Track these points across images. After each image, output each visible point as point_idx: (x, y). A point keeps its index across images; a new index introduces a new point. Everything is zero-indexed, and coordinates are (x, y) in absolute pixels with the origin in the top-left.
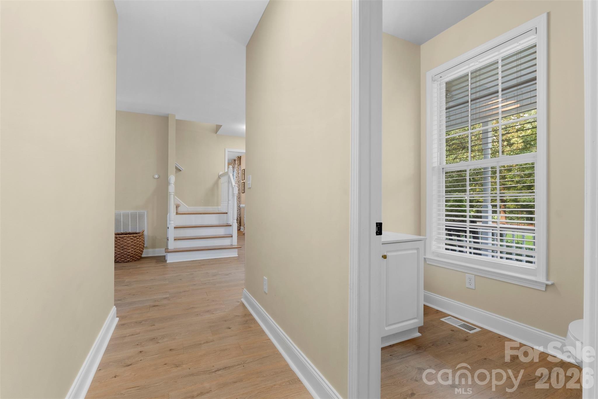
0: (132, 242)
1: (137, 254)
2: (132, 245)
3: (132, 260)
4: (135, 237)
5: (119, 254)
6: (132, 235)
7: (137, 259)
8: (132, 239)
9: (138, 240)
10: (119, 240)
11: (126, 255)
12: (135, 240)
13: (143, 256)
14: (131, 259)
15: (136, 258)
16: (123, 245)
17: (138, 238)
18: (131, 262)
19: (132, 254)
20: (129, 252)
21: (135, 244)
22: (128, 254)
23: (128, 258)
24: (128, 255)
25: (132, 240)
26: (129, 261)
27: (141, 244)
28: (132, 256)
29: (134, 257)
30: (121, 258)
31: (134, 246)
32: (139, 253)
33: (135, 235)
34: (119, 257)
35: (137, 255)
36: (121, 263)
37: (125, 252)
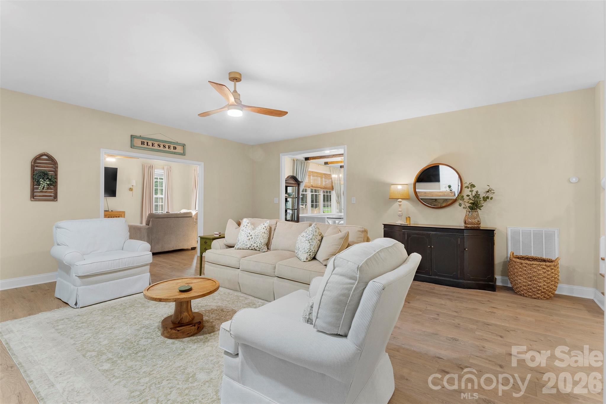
0: (544, 272)
1: (551, 290)
2: (545, 277)
3: (543, 297)
4: (549, 266)
5: (525, 286)
6: (544, 263)
7: (550, 297)
8: (544, 268)
9: (553, 271)
10: (525, 267)
11: (535, 289)
12: (548, 271)
13: (556, 292)
14: (542, 295)
15: (548, 296)
16: (531, 275)
17: (552, 269)
18: (541, 299)
19: (544, 289)
20: (540, 286)
21: (548, 277)
22: (537, 288)
23: (538, 294)
24: (539, 290)
25: (544, 271)
26: (538, 297)
27: (556, 277)
28: (544, 292)
29: (546, 294)
30: (528, 291)
31: (548, 278)
32: (554, 289)
33: (548, 264)
34: (525, 290)
35: (550, 292)
36: (526, 297)
37: (535, 285)
